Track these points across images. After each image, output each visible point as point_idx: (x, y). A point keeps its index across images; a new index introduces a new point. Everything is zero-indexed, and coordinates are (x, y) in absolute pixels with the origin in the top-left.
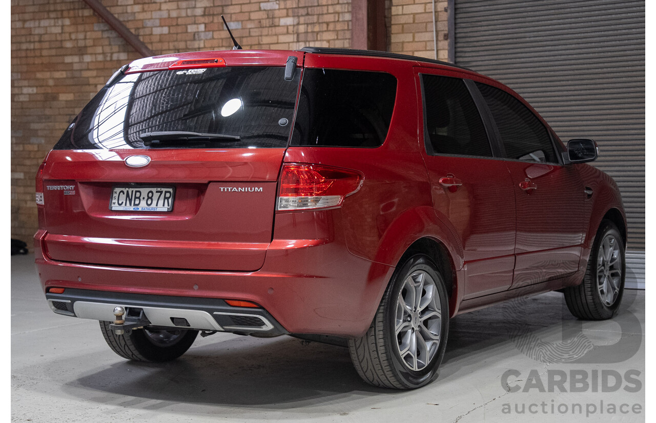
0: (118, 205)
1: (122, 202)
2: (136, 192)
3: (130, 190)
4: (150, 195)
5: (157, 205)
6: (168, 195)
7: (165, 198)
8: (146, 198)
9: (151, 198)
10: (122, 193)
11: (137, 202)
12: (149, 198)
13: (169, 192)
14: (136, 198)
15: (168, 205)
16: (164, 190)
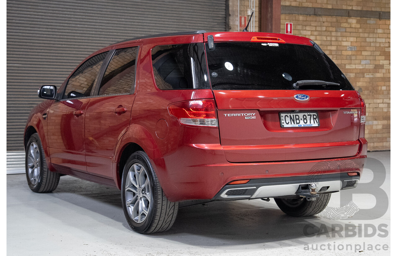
0: (286, 124)
1: (289, 122)
2: (296, 116)
3: (292, 115)
4: (305, 117)
5: (310, 123)
6: (315, 117)
7: (314, 119)
8: (303, 119)
9: (306, 119)
10: (286, 117)
11: (298, 122)
12: (304, 119)
13: (315, 115)
14: (296, 119)
15: (317, 123)
16: (312, 114)
